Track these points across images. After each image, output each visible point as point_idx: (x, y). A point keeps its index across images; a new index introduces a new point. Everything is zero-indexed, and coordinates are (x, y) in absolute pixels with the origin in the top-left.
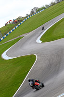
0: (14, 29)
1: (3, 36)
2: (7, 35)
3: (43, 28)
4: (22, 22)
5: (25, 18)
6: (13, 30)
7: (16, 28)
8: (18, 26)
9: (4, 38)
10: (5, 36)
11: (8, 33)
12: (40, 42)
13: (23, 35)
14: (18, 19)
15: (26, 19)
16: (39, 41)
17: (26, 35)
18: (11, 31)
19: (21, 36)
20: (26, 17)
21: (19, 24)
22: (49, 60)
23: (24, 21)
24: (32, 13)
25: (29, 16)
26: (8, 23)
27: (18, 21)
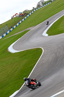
0: (20, 22)
1: (9, 29)
2: (13, 28)
3: (48, 22)
4: (28, 16)
5: (31, 11)
6: (19, 24)
7: (22, 21)
8: (25, 19)
9: (10, 31)
10: (11, 29)
11: (15, 27)
12: (47, 35)
13: (30, 28)
14: (24, 12)
15: (33, 12)
16: (45, 34)
17: (33, 29)
18: (18, 24)
19: (28, 29)
20: (33, 10)
21: (26, 18)
22: (56, 54)
23: (30, 14)
24: (39, 6)
25: (35, 9)
26: (15, 16)
27: (24, 15)
